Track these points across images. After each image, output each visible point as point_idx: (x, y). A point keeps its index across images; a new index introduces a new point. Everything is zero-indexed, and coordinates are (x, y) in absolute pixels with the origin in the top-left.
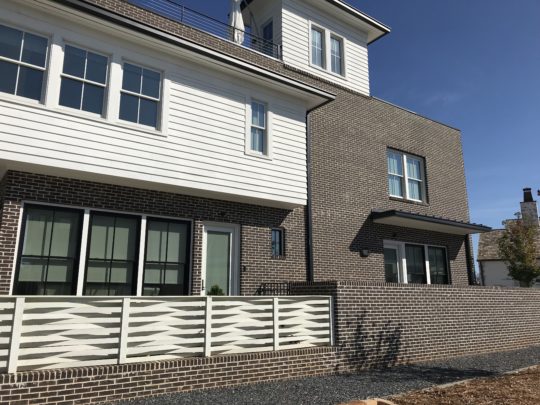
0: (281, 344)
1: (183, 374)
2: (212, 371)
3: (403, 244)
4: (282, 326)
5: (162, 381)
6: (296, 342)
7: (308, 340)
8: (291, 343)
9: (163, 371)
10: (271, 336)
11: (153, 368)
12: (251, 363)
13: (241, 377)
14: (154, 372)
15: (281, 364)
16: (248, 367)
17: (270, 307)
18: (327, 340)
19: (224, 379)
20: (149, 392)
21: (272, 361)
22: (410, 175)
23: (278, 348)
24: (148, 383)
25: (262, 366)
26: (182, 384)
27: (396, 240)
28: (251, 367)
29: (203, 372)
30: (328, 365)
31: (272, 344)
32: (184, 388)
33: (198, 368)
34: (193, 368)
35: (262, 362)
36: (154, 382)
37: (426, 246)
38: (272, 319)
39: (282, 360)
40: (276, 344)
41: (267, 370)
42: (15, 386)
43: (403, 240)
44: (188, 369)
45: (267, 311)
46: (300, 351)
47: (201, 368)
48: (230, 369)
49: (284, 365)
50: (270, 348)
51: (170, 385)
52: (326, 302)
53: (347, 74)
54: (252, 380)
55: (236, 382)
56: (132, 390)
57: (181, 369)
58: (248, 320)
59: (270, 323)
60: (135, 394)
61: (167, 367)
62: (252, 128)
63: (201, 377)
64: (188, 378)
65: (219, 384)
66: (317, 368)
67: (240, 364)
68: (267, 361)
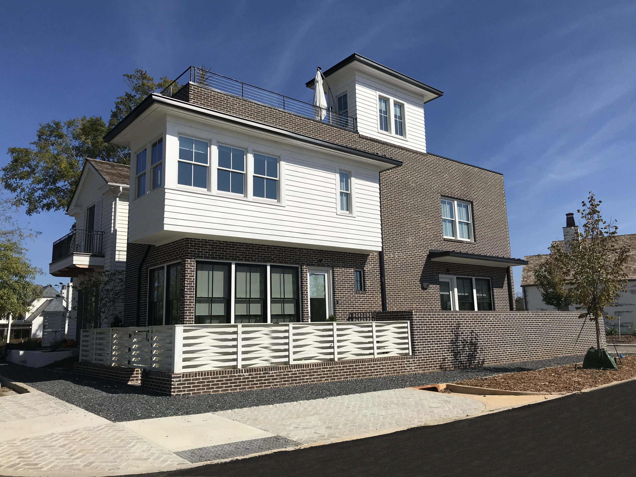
0: (378, 354)
1: (324, 371)
2: (340, 370)
3: (455, 277)
4: (378, 342)
5: (314, 375)
6: (387, 353)
7: (394, 352)
8: (384, 353)
9: (314, 369)
10: (372, 348)
11: (308, 367)
12: (362, 365)
13: (356, 374)
14: (309, 370)
15: (380, 366)
16: (360, 368)
17: (370, 329)
18: (407, 351)
19: (347, 375)
20: (307, 382)
21: (374, 364)
22: (460, 217)
23: (377, 356)
24: (307, 376)
25: (368, 367)
26: (324, 377)
27: (450, 274)
28: (362, 368)
29: (335, 370)
30: (408, 368)
31: (373, 354)
32: (326, 380)
33: (332, 368)
34: (330, 368)
35: (368, 365)
36: (310, 376)
37: (474, 278)
38: (372, 337)
39: (380, 364)
40: (376, 354)
41: (371, 370)
42: (243, 376)
43: (455, 275)
44: (327, 368)
45: (369, 332)
46: (390, 358)
47: (334, 367)
48: (350, 369)
49: (382, 367)
50: (372, 357)
51: (318, 378)
52: (405, 325)
53: (408, 136)
54: (363, 376)
55: (353, 377)
56: (299, 380)
57: (323, 368)
58: (357, 338)
59: (371, 340)
60: (300, 382)
61: (316, 366)
62: (341, 192)
63: (334, 373)
64: (328, 374)
65: (344, 378)
66: (402, 370)
67: (356, 366)
68: (371, 364)
